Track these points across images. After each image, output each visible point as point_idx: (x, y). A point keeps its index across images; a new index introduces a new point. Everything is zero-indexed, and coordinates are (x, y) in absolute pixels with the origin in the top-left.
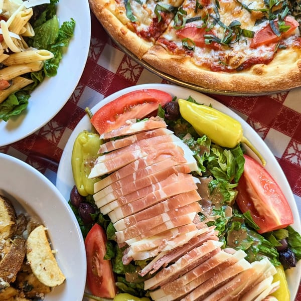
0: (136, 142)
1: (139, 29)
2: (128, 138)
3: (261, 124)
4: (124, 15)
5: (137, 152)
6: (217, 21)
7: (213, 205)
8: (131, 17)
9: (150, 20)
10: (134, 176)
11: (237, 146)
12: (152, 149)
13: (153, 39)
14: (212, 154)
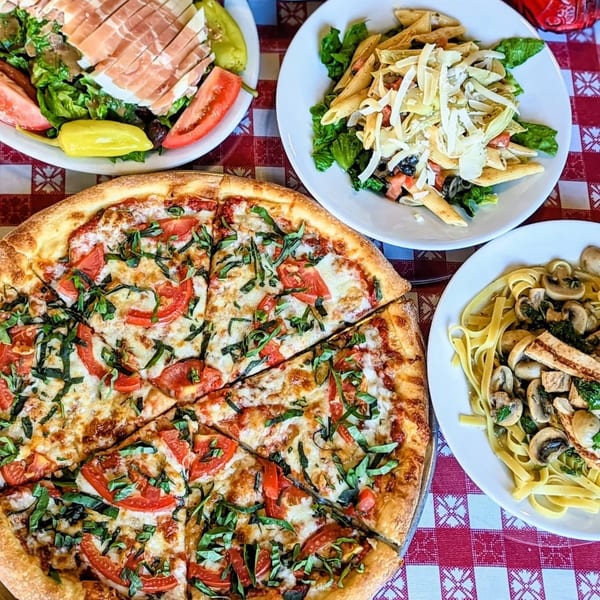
0: (174, 72)
1: (244, 205)
2: (185, 70)
3: (45, 192)
4: (267, 208)
5: (166, 60)
6: (158, 257)
7: (53, 50)
8: (258, 210)
9: (236, 220)
10: (154, 34)
11: (59, 129)
12: (152, 73)
13: (222, 203)
14: (83, 105)
